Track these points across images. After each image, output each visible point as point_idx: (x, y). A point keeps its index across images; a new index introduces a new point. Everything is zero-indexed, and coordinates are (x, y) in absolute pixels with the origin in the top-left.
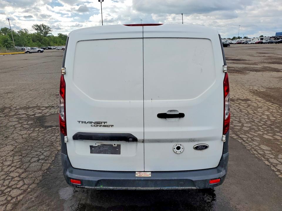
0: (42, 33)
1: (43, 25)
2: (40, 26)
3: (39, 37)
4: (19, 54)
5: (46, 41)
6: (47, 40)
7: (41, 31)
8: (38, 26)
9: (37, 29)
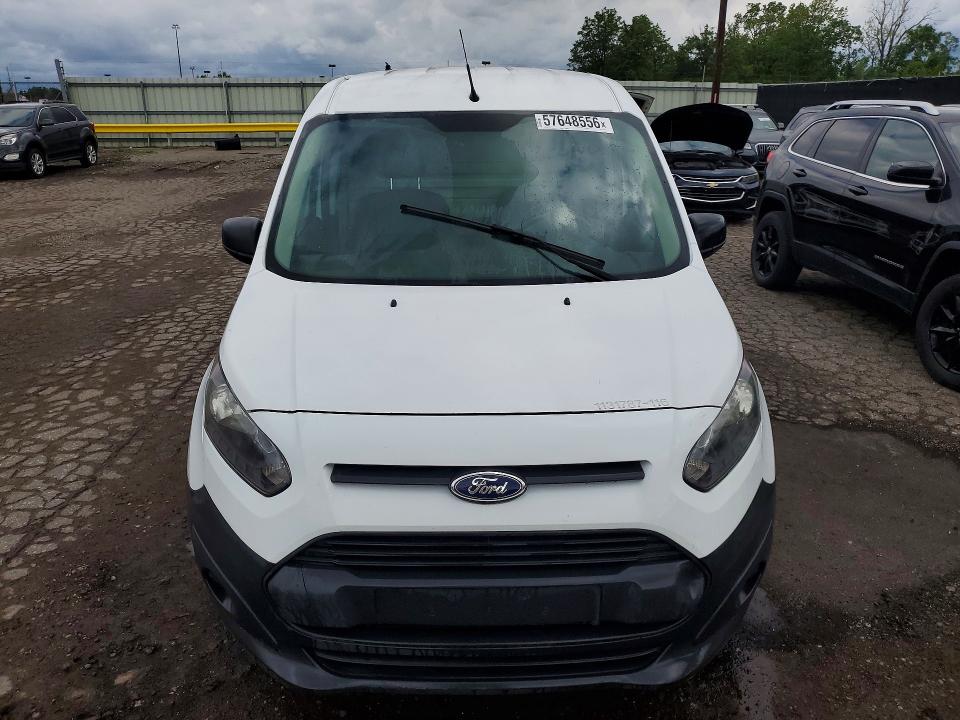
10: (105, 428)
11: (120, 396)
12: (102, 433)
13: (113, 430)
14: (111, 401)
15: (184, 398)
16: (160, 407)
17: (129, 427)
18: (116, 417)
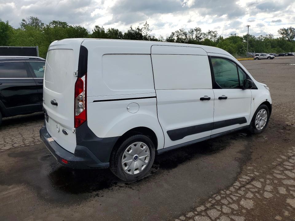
0: (288, 38)
1: (291, 29)
2: (288, 29)
3: (282, 42)
4: (248, 60)
5: (289, 46)
6: (291, 45)
7: (287, 35)
8: (285, 29)
9: (282, 34)
10: (286, 175)
11: (278, 193)
12: (286, 172)
13: (282, 173)
14: (283, 191)
15: (249, 176)
16: (261, 176)
17: (276, 171)
18: (281, 179)
